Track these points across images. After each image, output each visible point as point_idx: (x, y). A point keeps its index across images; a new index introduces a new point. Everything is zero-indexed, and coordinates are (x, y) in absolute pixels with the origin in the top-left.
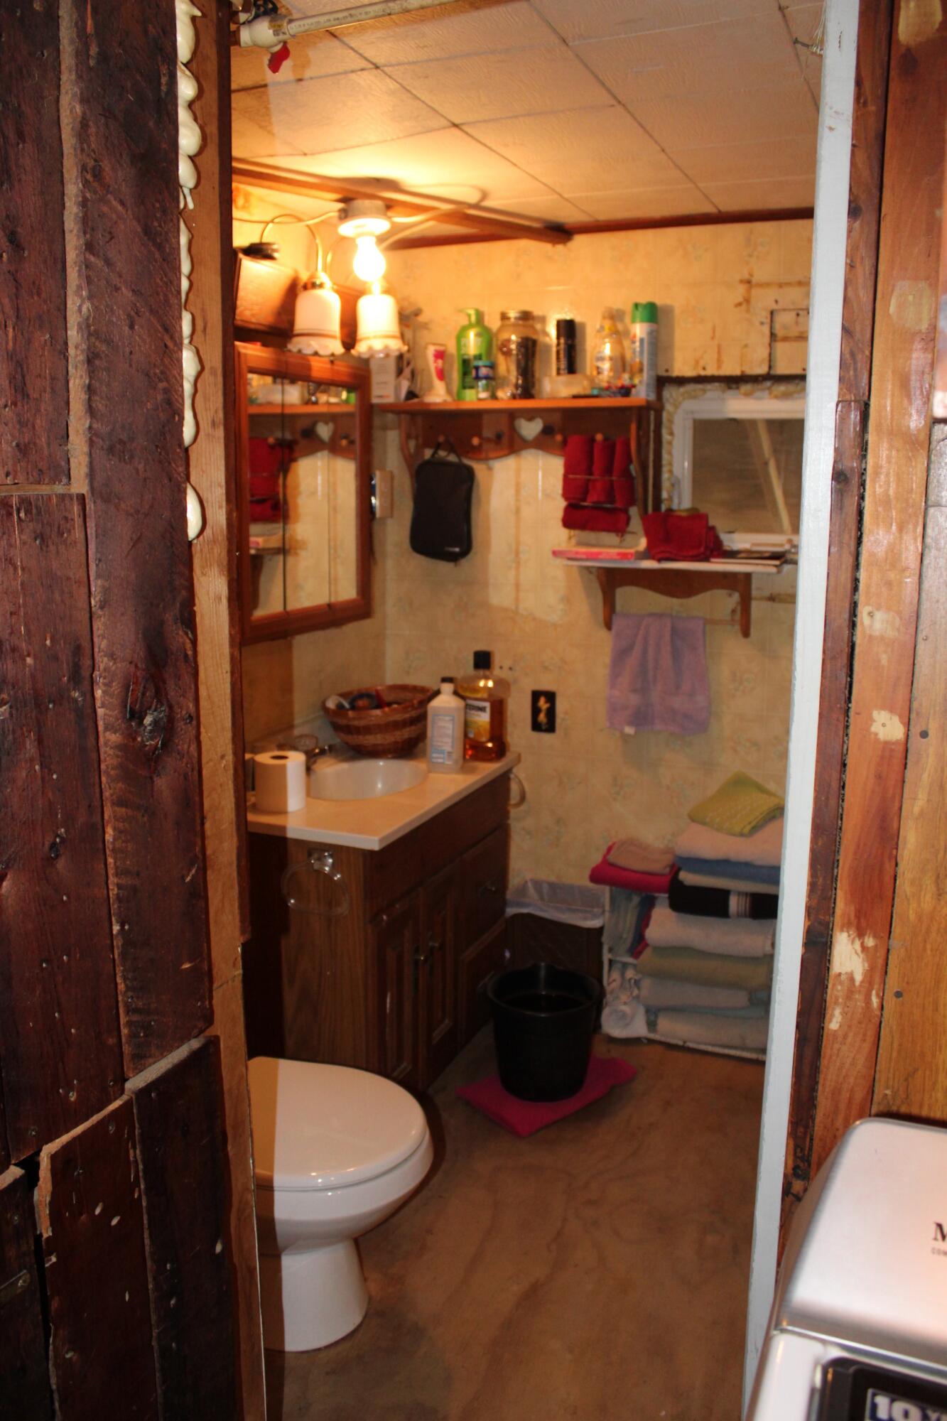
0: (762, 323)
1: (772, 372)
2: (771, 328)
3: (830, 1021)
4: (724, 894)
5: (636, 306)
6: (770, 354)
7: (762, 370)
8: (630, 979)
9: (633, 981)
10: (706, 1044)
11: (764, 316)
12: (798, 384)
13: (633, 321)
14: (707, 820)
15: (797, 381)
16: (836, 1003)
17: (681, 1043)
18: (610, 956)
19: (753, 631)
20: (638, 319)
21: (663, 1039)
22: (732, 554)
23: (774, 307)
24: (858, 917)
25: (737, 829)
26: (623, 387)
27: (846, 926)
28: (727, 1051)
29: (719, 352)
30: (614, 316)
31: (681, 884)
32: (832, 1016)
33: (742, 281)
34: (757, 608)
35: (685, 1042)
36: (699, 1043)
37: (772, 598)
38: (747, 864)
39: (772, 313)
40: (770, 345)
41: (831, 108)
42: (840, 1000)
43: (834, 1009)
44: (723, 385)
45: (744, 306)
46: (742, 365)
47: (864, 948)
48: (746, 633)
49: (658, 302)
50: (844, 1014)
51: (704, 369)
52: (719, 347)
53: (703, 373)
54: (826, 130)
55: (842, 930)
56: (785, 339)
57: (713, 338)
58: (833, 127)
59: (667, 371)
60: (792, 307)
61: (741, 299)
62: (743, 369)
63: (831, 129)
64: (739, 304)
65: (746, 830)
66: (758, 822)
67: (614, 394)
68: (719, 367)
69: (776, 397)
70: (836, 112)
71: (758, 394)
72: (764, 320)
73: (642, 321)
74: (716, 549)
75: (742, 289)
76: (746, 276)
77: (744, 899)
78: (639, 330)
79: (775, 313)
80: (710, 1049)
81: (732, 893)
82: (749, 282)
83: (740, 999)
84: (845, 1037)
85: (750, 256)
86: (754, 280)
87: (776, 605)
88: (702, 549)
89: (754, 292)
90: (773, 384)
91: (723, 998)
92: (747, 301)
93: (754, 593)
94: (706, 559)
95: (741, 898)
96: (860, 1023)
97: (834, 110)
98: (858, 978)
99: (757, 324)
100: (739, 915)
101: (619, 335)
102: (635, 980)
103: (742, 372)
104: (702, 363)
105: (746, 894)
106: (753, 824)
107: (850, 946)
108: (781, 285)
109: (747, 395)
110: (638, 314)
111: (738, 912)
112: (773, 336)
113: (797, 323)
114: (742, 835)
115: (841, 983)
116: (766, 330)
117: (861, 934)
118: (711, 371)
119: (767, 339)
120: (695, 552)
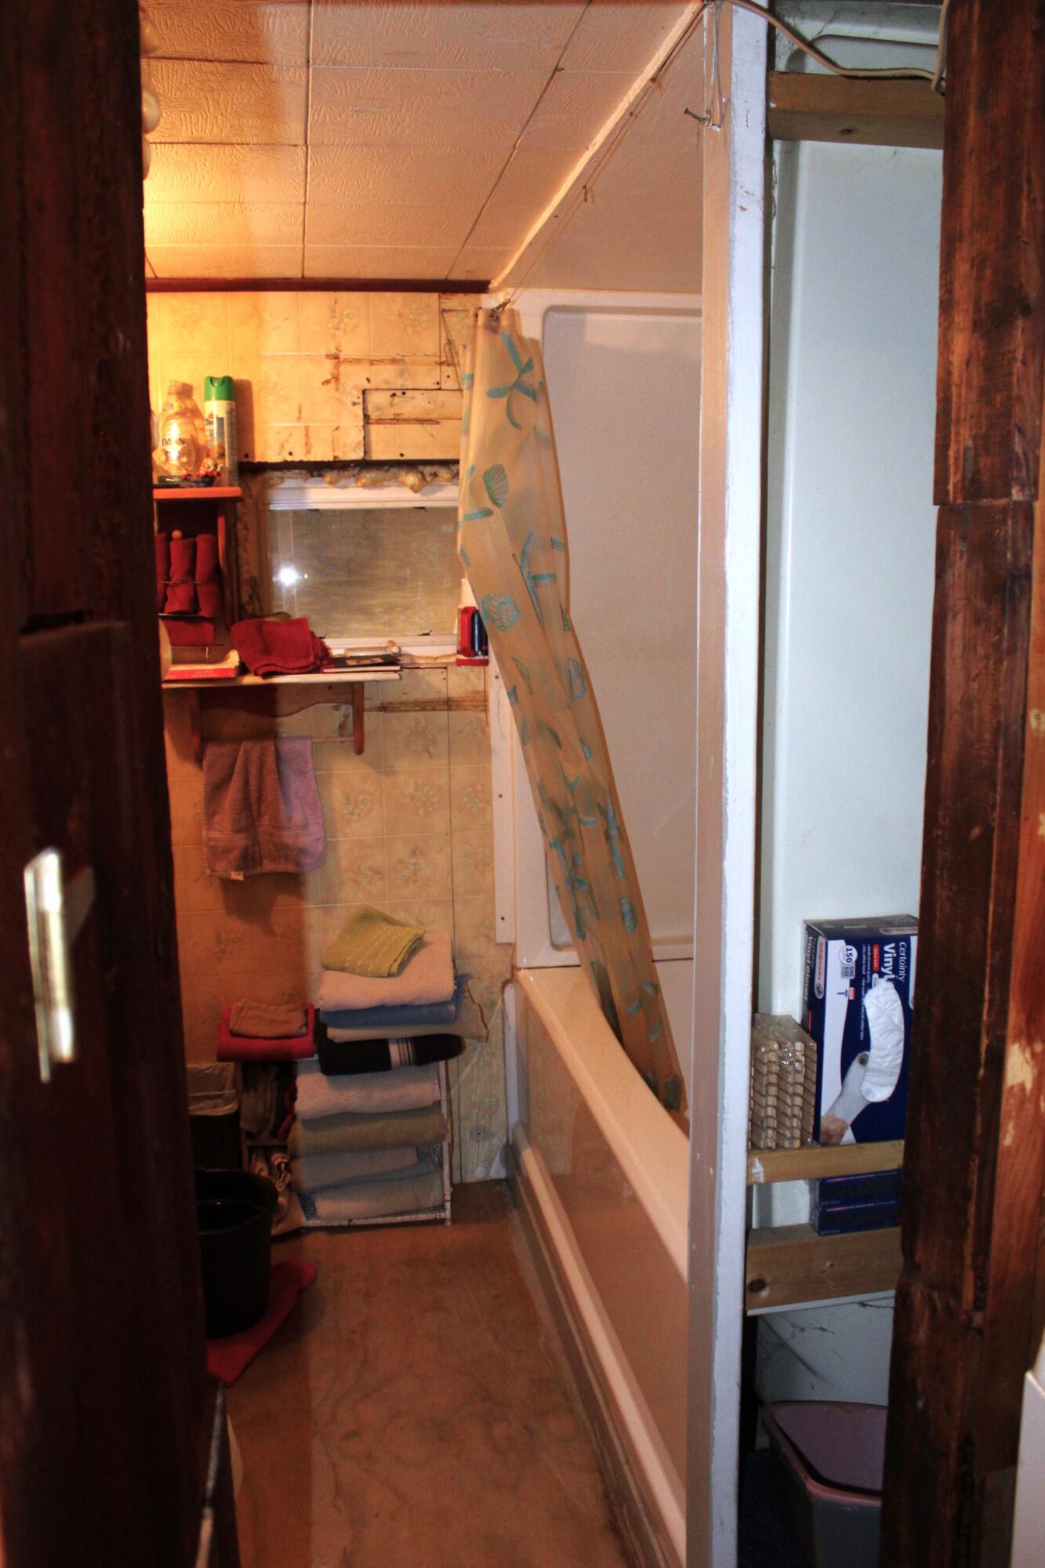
0: (354, 404)
1: (367, 458)
2: (365, 409)
3: (1004, 1138)
4: (382, 1045)
5: (212, 380)
6: (365, 437)
7: (358, 455)
8: (279, 1164)
9: (283, 1165)
10: (374, 1217)
11: (356, 396)
12: (388, 471)
13: (208, 398)
14: (347, 965)
15: (386, 468)
16: (1010, 1117)
17: (345, 1223)
18: (249, 1143)
19: (367, 747)
20: (213, 398)
21: (324, 1224)
22: (341, 662)
23: (367, 386)
24: (1028, 1025)
25: (385, 971)
26: (206, 476)
27: (1017, 1038)
28: (399, 1219)
29: (307, 435)
30: (185, 392)
31: (331, 1042)
32: (1006, 1131)
33: (328, 356)
34: (370, 719)
35: (350, 1221)
36: (367, 1218)
37: (383, 708)
38: (404, 1007)
39: (364, 392)
40: (364, 427)
41: (742, 187)
42: (1013, 1114)
43: (1007, 1124)
44: (304, 472)
45: (333, 384)
46: (334, 451)
47: (1033, 1055)
48: (360, 751)
49: (235, 377)
50: (1016, 1127)
51: (291, 454)
52: (307, 428)
53: (290, 459)
54: (738, 210)
55: (1014, 1042)
56: (380, 421)
57: (299, 419)
58: (745, 207)
59: (247, 456)
60: (386, 387)
61: (329, 377)
62: (336, 454)
63: (743, 209)
64: (327, 382)
65: (394, 969)
66: (404, 958)
67: (197, 484)
68: (308, 452)
69: (364, 486)
70: (746, 192)
71: (343, 482)
72: (356, 401)
73: (219, 398)
74: (323, 659)
75: (329, 365)
76: (333, 351)
77: (405, 1045)
78: (216, 408)
79: (366, 392)
80: (380, 1221)
81: (390, 1042)
82: (336, 357)
83: (409, 1157)
84: (1018, 1149)
85: (337, 329)
86: (343, 355)
87: (387, 715)
88: (312, 659)
89: (343, 368)
90: (361, 470)
91: (390, 1161)
92: (336, 378)
93: (367, 704)
94: (317, 670)
95: (401, 1045)
96: (1030, 1132)
97: (745, 189)
98: (1029, 1086)
99: (349, 404)
100: (404, 1064)
101: (191, 414)
102: (285, 1163)
103: (335, 457)
104: (288, 448)
105: (406, 1040)
106: (398, 962)
107: (1021, 1056)
108: (372, 362)
109: (332, 483)
110: (214, 390)
111: (401, 1061)
112: (366, 417)
113: (391, 404)
114: (390, 975)
115: (1013, 1096)
116: (359, 410)
117: (1030, 1042)
118: (298, 456)
119: (361, 423)
120: (303, 663)
